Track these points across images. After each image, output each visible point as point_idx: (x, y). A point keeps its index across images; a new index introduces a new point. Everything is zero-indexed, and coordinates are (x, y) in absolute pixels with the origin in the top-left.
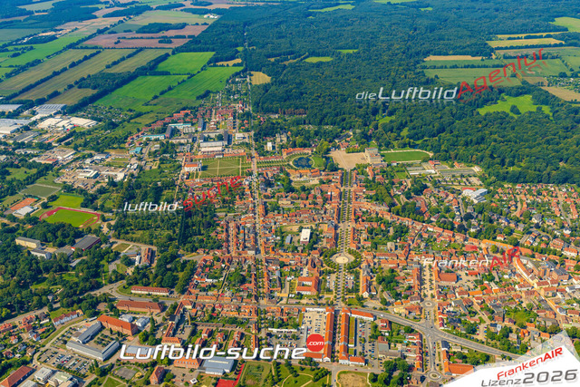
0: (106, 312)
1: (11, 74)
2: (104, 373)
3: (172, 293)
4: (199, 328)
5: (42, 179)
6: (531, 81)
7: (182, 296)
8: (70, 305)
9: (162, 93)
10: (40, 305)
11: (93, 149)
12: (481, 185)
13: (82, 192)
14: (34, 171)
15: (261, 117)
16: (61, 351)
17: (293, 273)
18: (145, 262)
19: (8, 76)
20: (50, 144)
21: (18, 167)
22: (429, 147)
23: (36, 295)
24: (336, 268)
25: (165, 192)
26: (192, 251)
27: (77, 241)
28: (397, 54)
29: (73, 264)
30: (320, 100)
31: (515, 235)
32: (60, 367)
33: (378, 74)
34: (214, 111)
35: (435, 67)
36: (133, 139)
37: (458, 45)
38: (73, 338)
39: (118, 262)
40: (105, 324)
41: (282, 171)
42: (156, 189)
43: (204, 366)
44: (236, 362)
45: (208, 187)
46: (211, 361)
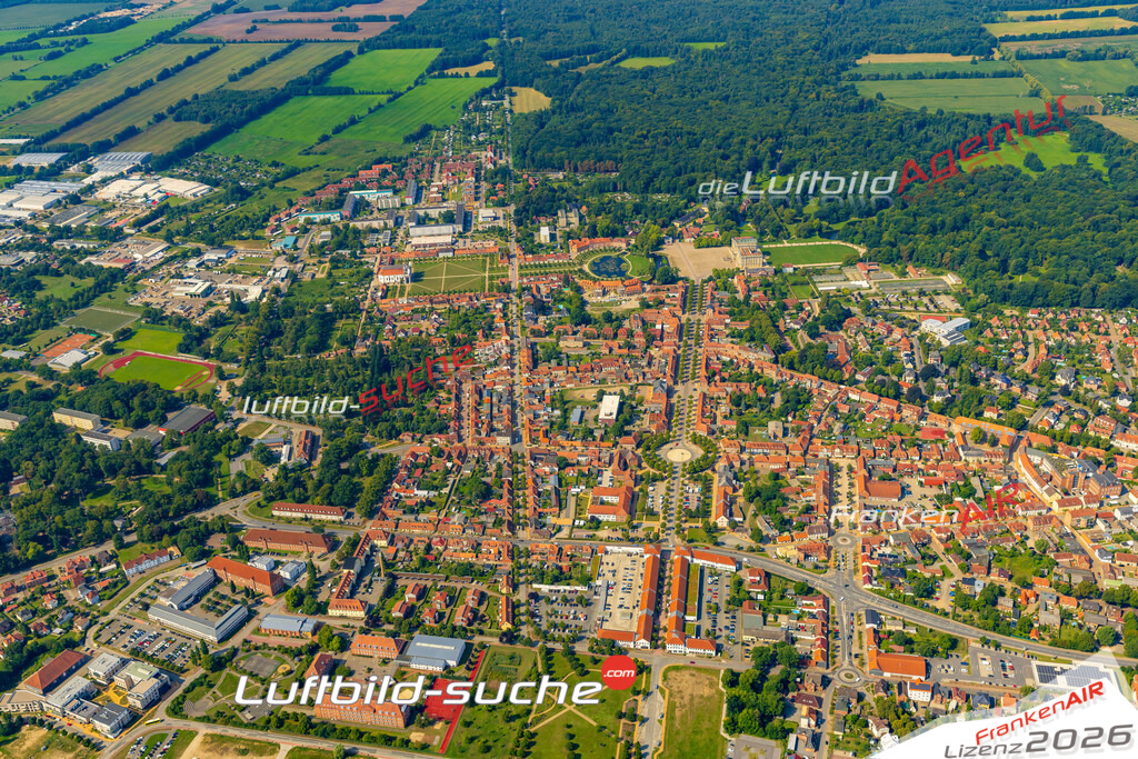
0: (224, 550)
1: (45, 92)
2: (218, 664)
3: (349, 515)
4: (400, 583)
5: (104, 297)
6: (1069, 104)
7: (369, 523)
8: (154, 538)
9: (338, 130)
10: (100, 538)
11: (202, 239)
12: (958, 311)
13: (181, 322)
14: (89, 282)
15: (530, 178)
16: (139, 623)
17: (584, 480)
18: (299, 457)
19: (40, 96)
20: (120, 230)
21: (57, 274)
22: (860, 236)
23: (91, 517)
24: (667, 471)
25: (340, 324)
26: (390, 437)
27: (170, 416)
28: (802, 52)
29: (163, 461)
30: (647, 143)
31: (1020, 409)
32: (137, 653)
33: (764, 92)
34: (438, 165)
35: (877, 78)
36: (279, 220)
37: (926, 32)
38: (162, 600)
39: (248, 456)
40: (221, 573)
41: (567, 281)
42: (322, 317)
43: (409, 652)
44: (469, 647)
45: (424, 314)
46: (421, 643)
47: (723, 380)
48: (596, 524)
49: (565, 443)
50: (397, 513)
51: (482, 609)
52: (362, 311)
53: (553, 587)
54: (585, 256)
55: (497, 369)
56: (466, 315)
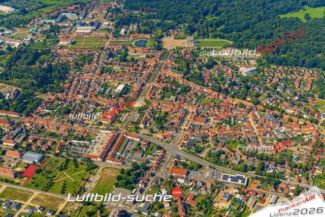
3: (21, 116)
7: (26, 118)
11: (6, 26)
15: (126, 12)
18: (12, 97)
24: (132, 109)
25: (41, 57)
26: (44, 93)
31: (260, 98)
34: (96, 6)
36: (34, 21)
42: (36, 54)
43: (23, 157)
44: (44, 157)
45: (71, 55)
46: (28, 154)
47: (163, 82)
48: (101, 124)
49: (101, 99)
50: (37, 116)
51: (53, 146)
52: (50, 53)
53: (78, 142)
54: (134, 40)
55: (89, 74)
56: (85, 56)
